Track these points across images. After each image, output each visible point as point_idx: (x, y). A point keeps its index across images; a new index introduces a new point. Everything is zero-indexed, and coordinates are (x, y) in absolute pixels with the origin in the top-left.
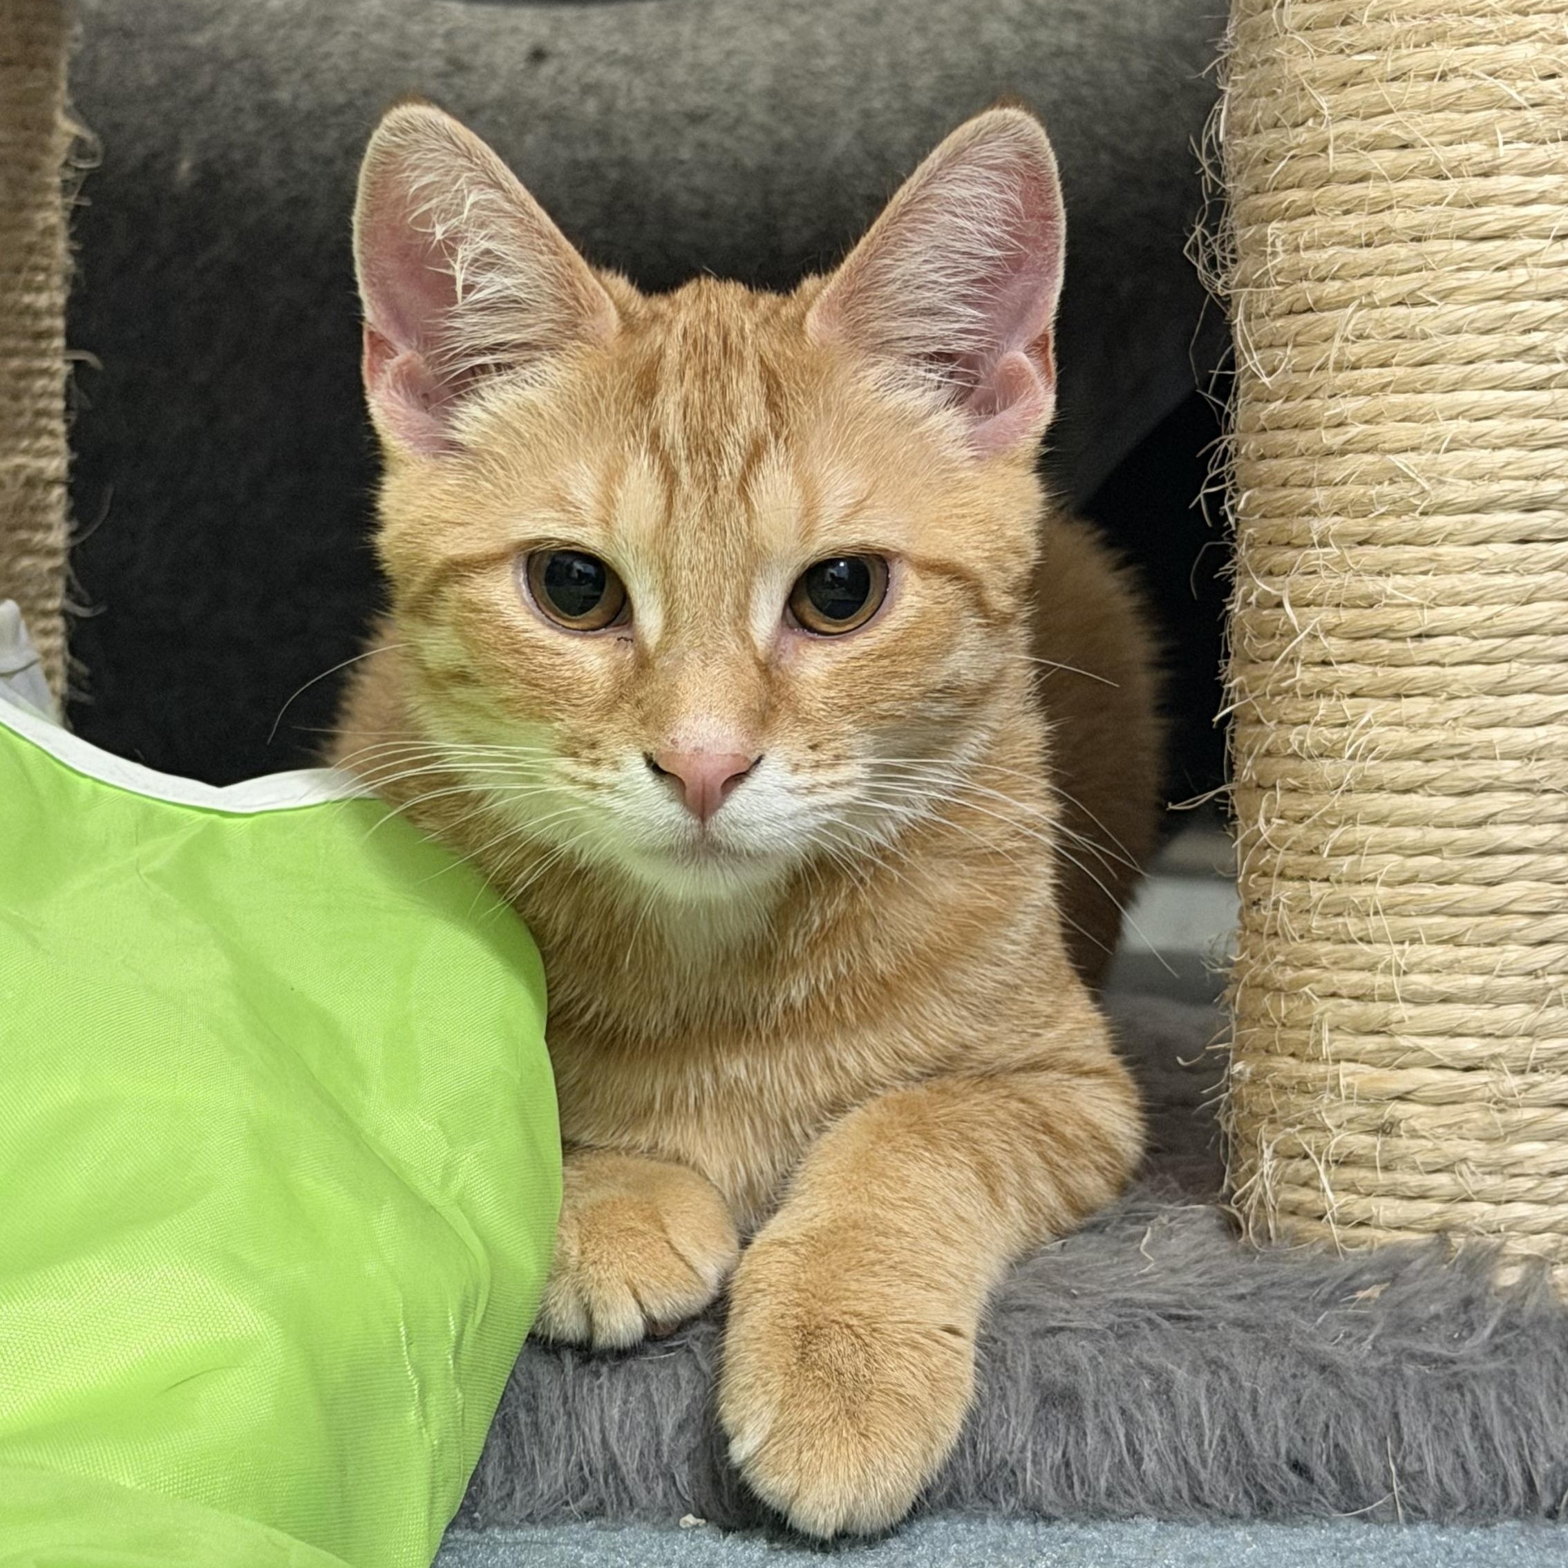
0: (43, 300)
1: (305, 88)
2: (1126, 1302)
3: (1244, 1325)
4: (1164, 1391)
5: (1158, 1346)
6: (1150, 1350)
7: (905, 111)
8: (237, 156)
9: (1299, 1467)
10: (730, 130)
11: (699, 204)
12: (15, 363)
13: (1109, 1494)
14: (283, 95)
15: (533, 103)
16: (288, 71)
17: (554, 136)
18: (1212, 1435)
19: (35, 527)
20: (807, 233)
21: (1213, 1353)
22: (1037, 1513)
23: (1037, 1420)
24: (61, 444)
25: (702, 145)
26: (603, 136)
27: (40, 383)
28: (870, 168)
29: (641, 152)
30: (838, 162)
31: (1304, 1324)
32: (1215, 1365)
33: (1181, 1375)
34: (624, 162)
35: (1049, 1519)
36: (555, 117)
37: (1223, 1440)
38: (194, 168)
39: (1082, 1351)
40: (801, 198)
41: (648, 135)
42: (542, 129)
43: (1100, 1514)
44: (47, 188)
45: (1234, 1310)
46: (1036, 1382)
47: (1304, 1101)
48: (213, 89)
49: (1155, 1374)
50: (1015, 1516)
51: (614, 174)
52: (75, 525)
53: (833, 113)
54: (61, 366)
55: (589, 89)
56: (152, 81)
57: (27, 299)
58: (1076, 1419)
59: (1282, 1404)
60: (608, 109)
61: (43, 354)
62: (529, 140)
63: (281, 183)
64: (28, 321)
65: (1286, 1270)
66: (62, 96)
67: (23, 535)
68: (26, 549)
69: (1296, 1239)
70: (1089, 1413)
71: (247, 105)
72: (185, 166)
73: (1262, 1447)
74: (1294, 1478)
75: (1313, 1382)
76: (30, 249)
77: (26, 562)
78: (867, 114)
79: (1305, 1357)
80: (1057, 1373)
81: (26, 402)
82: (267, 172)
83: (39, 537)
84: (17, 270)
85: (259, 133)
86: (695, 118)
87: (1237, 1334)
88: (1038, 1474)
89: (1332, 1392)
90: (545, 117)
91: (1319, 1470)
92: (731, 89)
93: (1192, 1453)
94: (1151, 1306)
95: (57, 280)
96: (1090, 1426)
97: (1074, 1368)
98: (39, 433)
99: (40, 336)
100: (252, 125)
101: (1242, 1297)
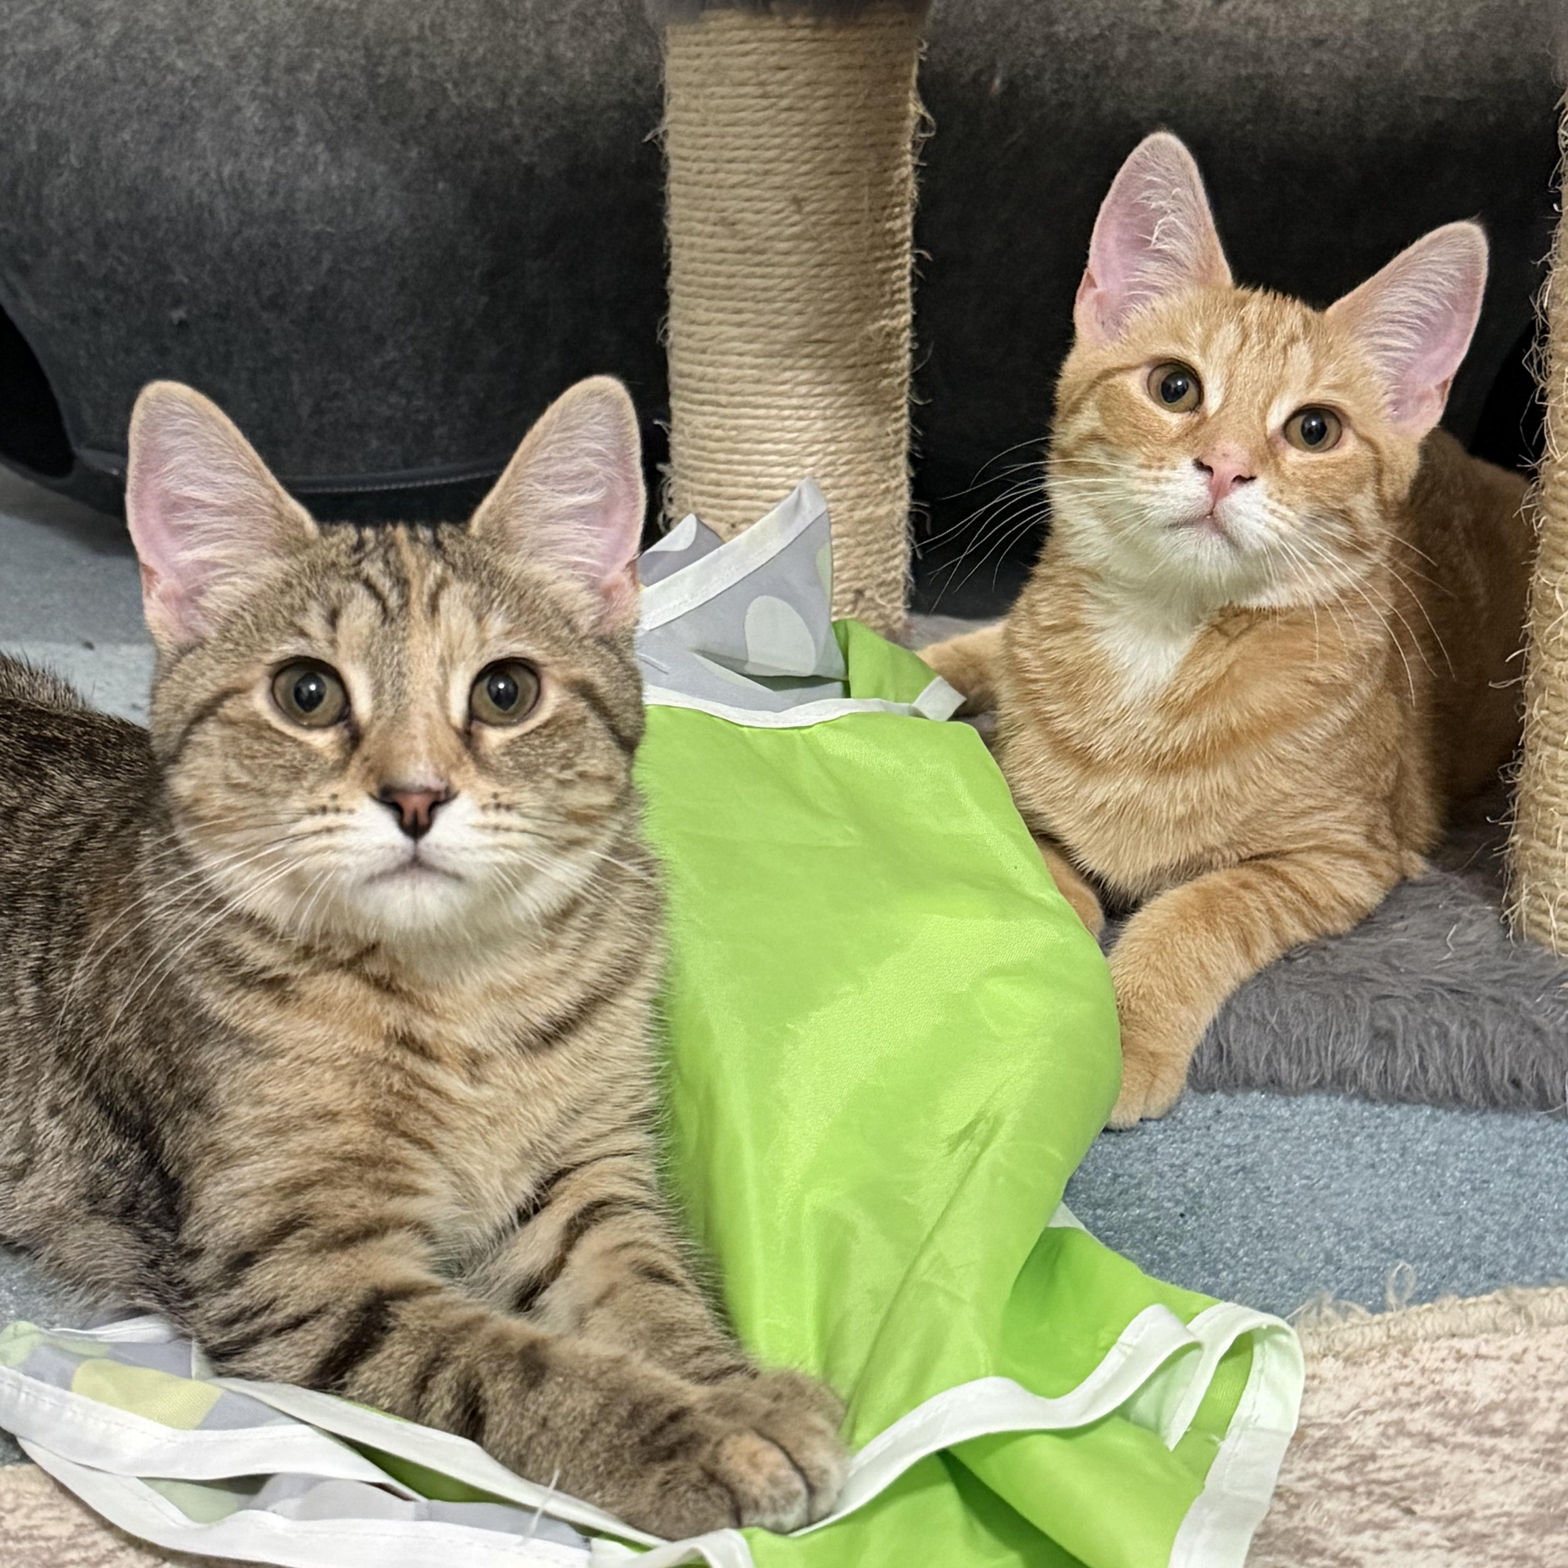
0: (899, 223)
1: (1074, 24)
2: (1430, 982)
3: (1495, 1000)
4: (1444, 1035)
5: (1443, 1009)
6: (1438, 1012)
7: (1455, 33)
8: (1030, 72)
9: (1516, 1083)
10: (1338, 52)
11: (1315, 105)
12: (880, 266)
13: (1408, 1089)
14: (1060, 29)
15: (1215, 32)
16: (1064, 11)
17: (1226, 58)
18: (1467, 1065)
19: (890, 361)
20: (1383, 124)
21: (1474, 1016)
22: (1365, 1096)
23: (1371, 1046)
24: (909, 305)
25: (1320, 64)
26: (1257, 57)
27: (897, 273)
28: (1428, 77)
29: (1280, 70)
30: (1407, 74)
31: (1527, 1002)
32: (1474, 1024)
33: (1454, 1029)
34: (1269, 76)
35: (1373, 1101)
36: (1229, 43)
37: (1474, 1066)
38: (1003, 82)
39: (1397, 1011)
40: (1380, 99)
41: (1285, 56)
42: (1219, 52)
43: (1402, 1100)
44: (904, 153)
45: (1488, 991)
46: (1371, 1024)
47: (1546, 869)
48: (1017, 25)
49: (1440, 1025)
50: (1354, 1096)
51: (1262, 85)
52: (916, 346)
53: (1407, 36)
54: (908, 259)
55: (1251, 22)
56: (982, 19)
57: (888, 225)
58: (1393, 1047)
59: (1509, 1049)
60: (1261, 37)
61: (896, 257)
62: (1211, 60)
63: (1055, 92)
64: (888, 238)
65: (1523, 967)
66: (912, 95)
67: (884, 366)
68: (886, 374)
69: (1538, 943)
70: (1399, 1044)
71: (1038, 36)
72: (997, 82)
73: (1495, 1074)
74: (1511, 1090)
75: (1529, 1036)
76: (891, 194)
77: (885, 382)
78: (1429, 38)
79: (1524, 1023)
80: (1383, 1023)
81: (887, 288)
82: (1047, 84)
83: (892, 366)
84: (884, 208)
85: (1044, 56)
86: (1318, 43)
87: (1490, 1006)
88: (1369, 1075)
89: (1538, 1044)
90: (1221, 43)
91: (1526, 1083)
92: (1344, 19)
93: (1456, 1071)
94: (1442, 985)
95: (908, 207)
96: (1400, 1051)
97: (1392, 1020)
98: (893, 304)
99: (895, 246)
100: (1039, 52)
101: (1495, 982)
